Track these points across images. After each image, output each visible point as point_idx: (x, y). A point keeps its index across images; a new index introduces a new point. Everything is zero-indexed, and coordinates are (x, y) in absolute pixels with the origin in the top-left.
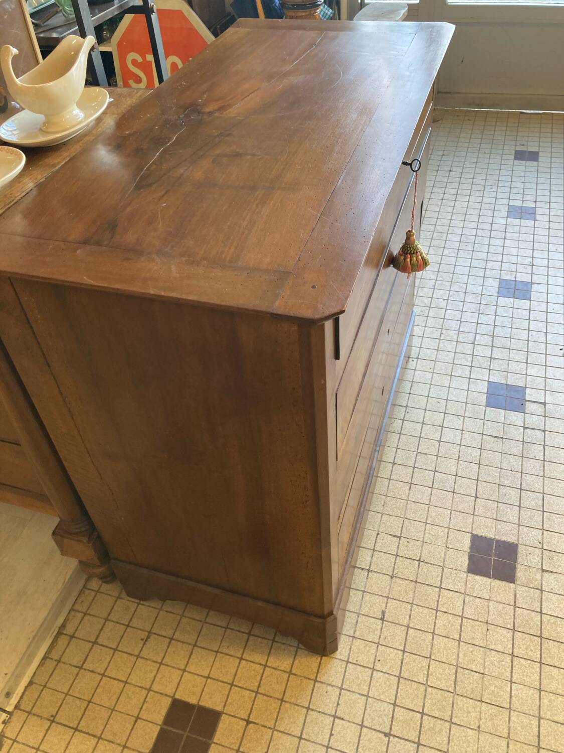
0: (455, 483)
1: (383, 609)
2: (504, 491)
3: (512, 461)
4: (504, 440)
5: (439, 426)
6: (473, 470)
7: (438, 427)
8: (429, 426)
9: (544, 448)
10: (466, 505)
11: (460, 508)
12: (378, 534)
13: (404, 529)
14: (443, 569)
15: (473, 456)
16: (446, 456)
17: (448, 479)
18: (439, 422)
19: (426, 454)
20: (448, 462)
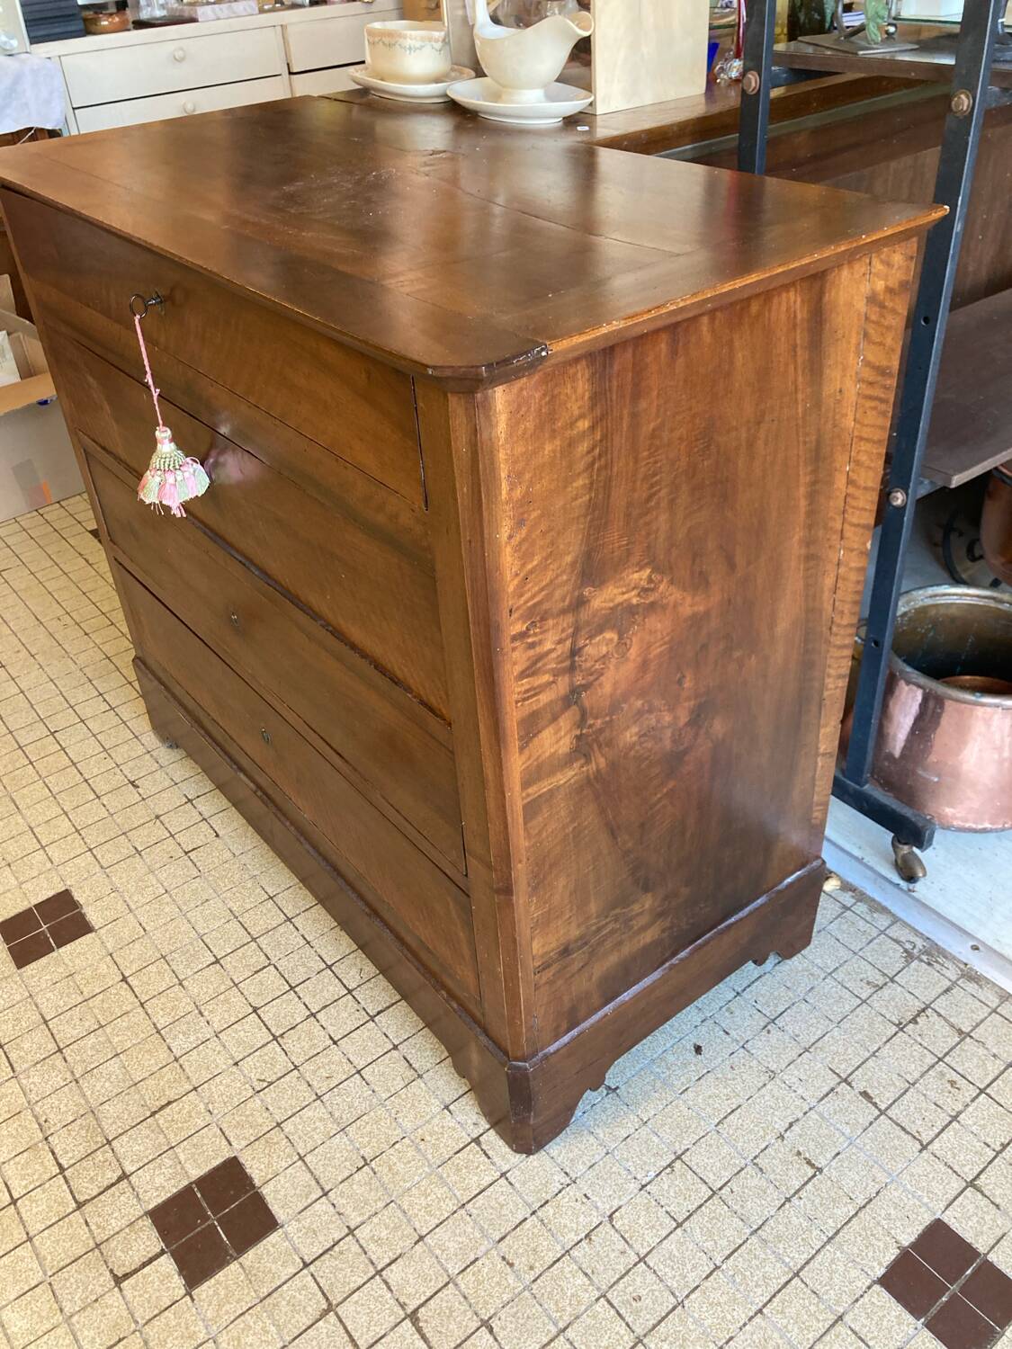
0: (174, 972)
1: (139, 790)
2: (87, 1024)
3: (107, 1084)
4: (148, 1114)
5: (282, 1036)
6: (161, 1013)
7: (281, 1032)
8: (299, 1020)
9: (60, 1165)
10: (132, 957)
11: (137, 945)
12: (217, 836)
13: (190, 863)
14: (102, 867)
15: (181, 1036)
16: (223, 996)
17: (187, 966)
18: (288, 1042)
19: (256, 972)
20: (211, 991)
